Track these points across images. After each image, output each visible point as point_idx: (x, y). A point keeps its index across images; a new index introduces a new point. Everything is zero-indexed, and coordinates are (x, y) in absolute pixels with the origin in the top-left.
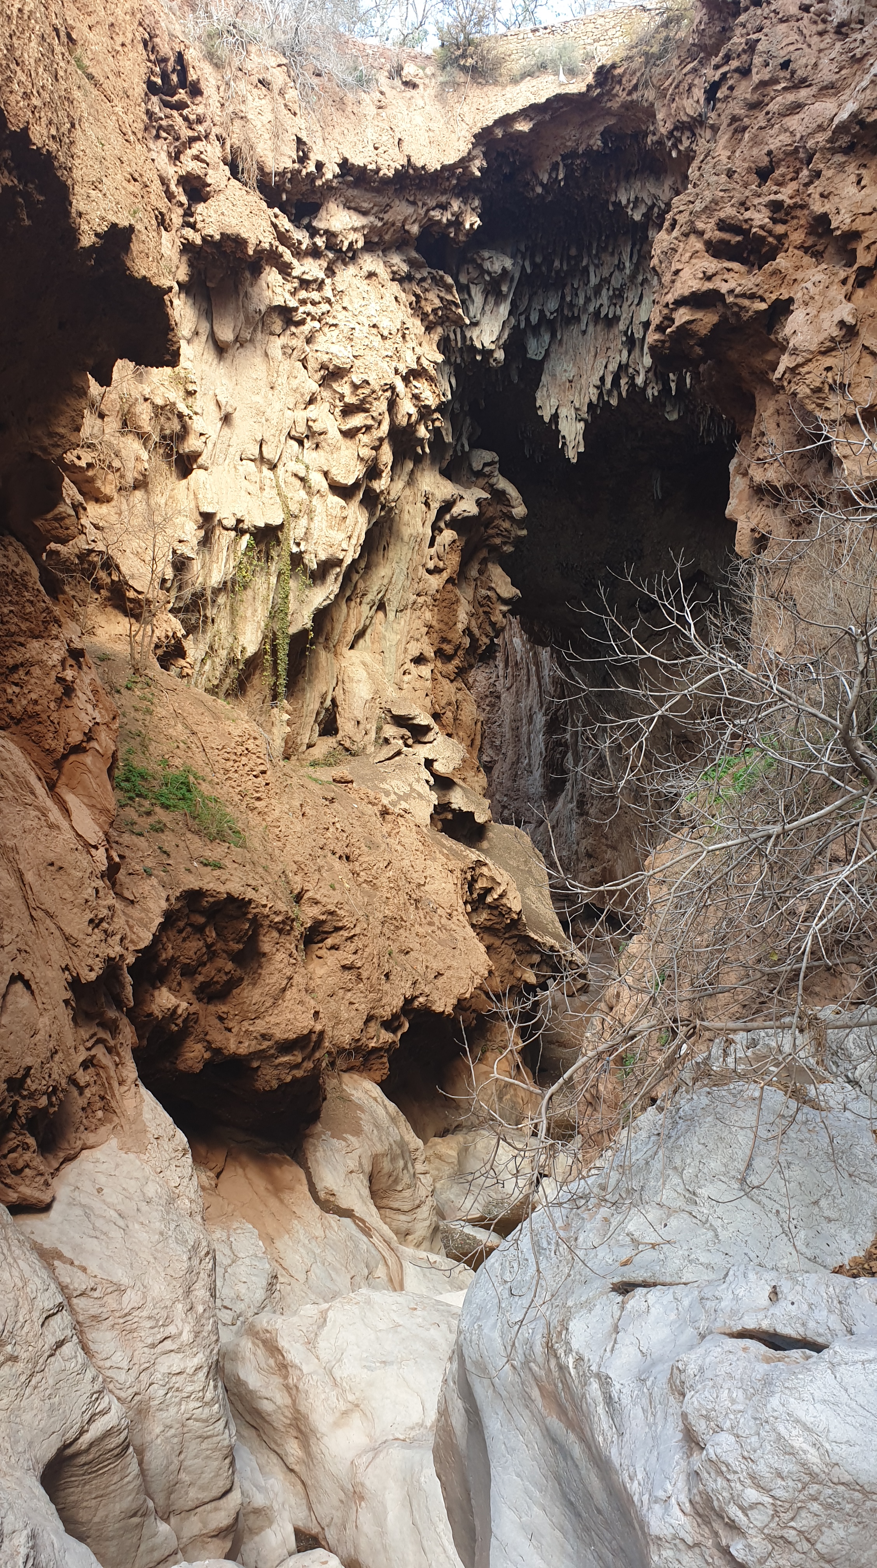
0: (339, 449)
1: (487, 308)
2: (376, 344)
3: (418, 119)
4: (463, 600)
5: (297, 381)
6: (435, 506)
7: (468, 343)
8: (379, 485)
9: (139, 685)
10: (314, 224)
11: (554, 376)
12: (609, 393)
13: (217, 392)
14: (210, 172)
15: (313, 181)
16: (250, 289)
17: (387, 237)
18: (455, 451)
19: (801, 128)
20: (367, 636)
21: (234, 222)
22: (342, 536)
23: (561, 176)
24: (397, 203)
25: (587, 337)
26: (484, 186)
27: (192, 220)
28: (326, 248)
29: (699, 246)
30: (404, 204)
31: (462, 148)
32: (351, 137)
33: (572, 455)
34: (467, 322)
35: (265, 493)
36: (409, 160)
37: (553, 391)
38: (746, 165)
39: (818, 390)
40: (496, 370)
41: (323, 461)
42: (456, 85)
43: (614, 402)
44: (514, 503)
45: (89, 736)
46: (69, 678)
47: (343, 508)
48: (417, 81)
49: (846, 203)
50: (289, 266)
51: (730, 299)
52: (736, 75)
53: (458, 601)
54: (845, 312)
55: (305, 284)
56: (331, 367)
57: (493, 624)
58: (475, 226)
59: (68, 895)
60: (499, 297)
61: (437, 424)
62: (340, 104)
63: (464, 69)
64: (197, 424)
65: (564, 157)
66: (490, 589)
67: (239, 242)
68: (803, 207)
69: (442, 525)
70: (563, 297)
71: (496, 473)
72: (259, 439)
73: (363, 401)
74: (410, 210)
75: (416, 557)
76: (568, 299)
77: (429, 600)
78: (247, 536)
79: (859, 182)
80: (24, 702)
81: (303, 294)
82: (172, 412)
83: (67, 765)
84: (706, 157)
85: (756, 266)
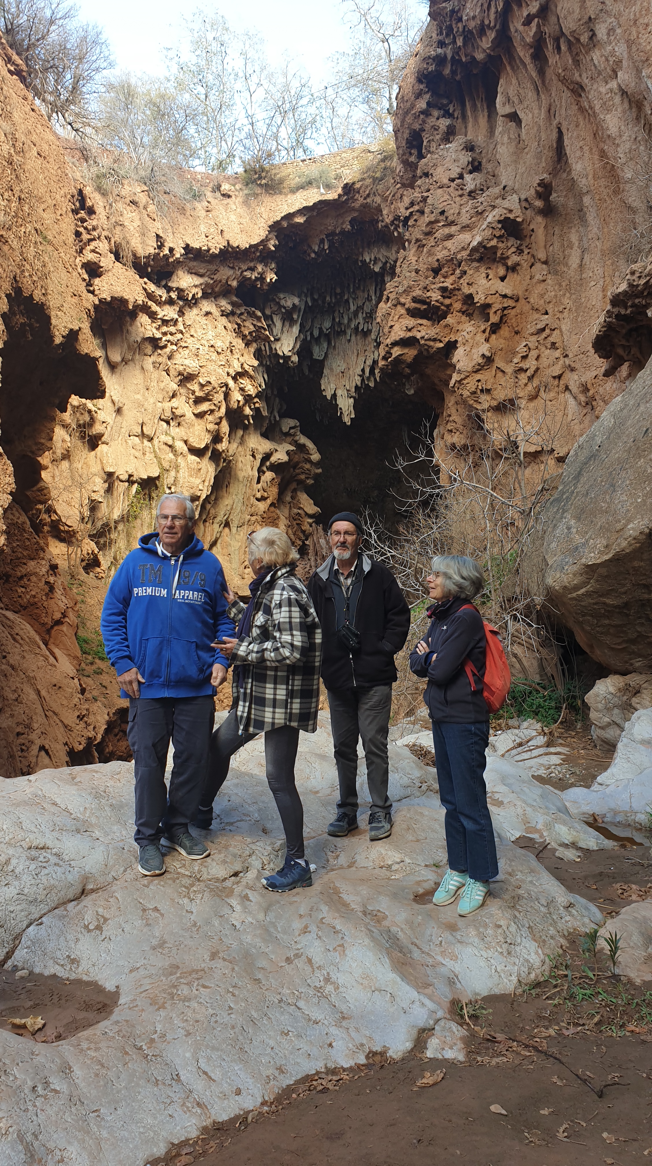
0: (193, 425)
1: (284, 329)
2: (214, 358)
3: (233, 217)
4: (282, 517)
5: (164, 384)
6: (259, 457)
7: (274, 352)
8: (221, 447)
9: (75, 586)
10: (169, 285)
11: (331, 369)
12: (368, 379)
13: (112, 394)
14: (102, 259)
15: (168, 259)
16: (130, 328)
17: (217, 289)
18: (270, 421)
19: (453, 248)
20: (218, 544)
21: (119, 289)
22: (198, 481)
23: (326, 247)
24: (222, 268)
25: (352, 343)
26: (278, 255)
27: (91, 289)
28: (178, 298)
29: (403, 311)
30: (227, 268)
31: (262, 234)
32: (190, 231)
33: (347, 420)
34: (272, 339)
35: (146, 457)
36: (228, 243)
37: (332, 379)
38: (426, 266)
39: (474, 393)
40: (294, 368)
41: (183, 433)
42: (256, 195)
43: (372, 384)
44: (312, 452)
45: (64, 615)
46: (52, 582)
47: (198, 463)
48: (230, 193)
49: (481, 288)
50: (155, 313)
51: (422, 342)
52: (418, 214)
53: (278, 518)
54: (485, 349)
55: (165, 322)
56: (185, 374)
57: (304, 532)
58: (274, 280)
59: (65, 702)
60: (292, 322)
61: (257, 405)
62: (182, 211)
63: (261, 185)
64: (101, 416)
65: (327, 236)
66: (300, 508)
67: (123, 302)
68: (459, 290)
69: (265, 469)
70: (334, 319)
71: (298, 433)
72: (141, 422)
73: (208, 394)
74: (231, 272)
75: (249, 491)
76: (337, 320)
77: (259, 518)
78: (136, 485)
79: (487, 277)
80: (28, 597)
81: (165, 329)
82: (84, 409)
83: (53, 632)
84: (404, 259)
85: (436, 322)
